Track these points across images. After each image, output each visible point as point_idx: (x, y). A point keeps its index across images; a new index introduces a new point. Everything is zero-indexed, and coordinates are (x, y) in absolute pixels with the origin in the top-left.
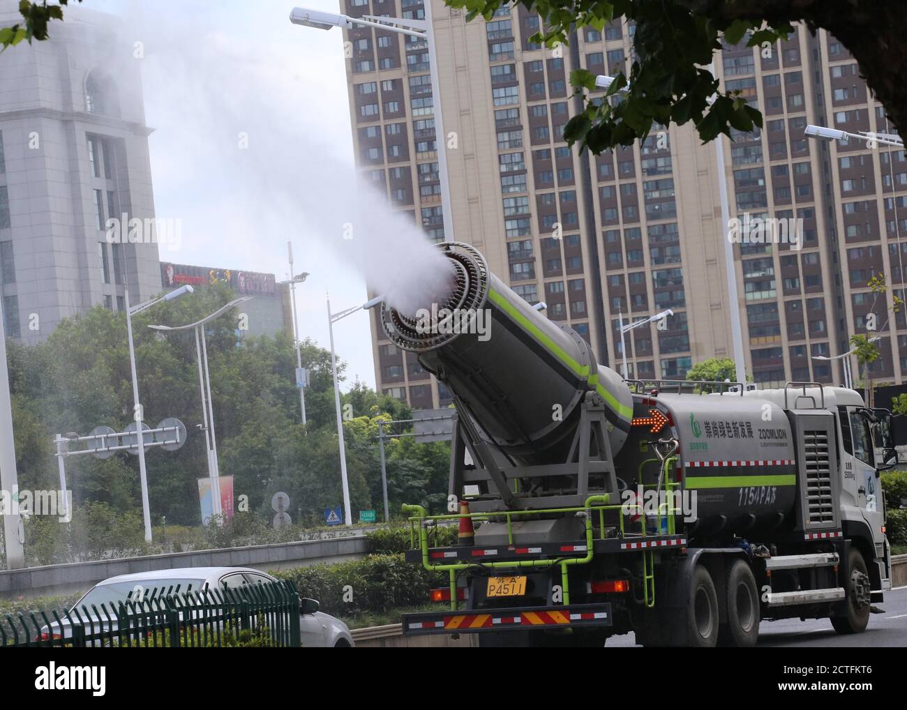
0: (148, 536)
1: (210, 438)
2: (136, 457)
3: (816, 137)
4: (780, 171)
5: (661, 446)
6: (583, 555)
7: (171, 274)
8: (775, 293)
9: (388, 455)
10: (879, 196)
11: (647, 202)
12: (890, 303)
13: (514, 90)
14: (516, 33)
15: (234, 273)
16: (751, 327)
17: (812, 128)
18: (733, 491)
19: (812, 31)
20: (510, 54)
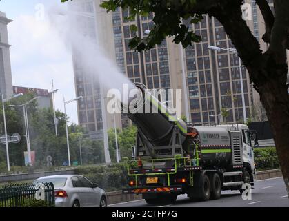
0: (9, 169)
1: (28, 140)
2: (5, 145)
3: (211, 49)
4: (200, 59)
5: (195, 141)
6: (174, 171)
7: (16, 89)
8: (198, 96)
9: (82, 145)
10: (230, 67)
11: (160, 68)
12: (233, 99)
13: (121, 34)
14: (121, 17)
15: (35, 89)
16: (191, 106)
17: (209, 47)
18: (214, 154)
19: (210, 17)
20: (119, 23)
